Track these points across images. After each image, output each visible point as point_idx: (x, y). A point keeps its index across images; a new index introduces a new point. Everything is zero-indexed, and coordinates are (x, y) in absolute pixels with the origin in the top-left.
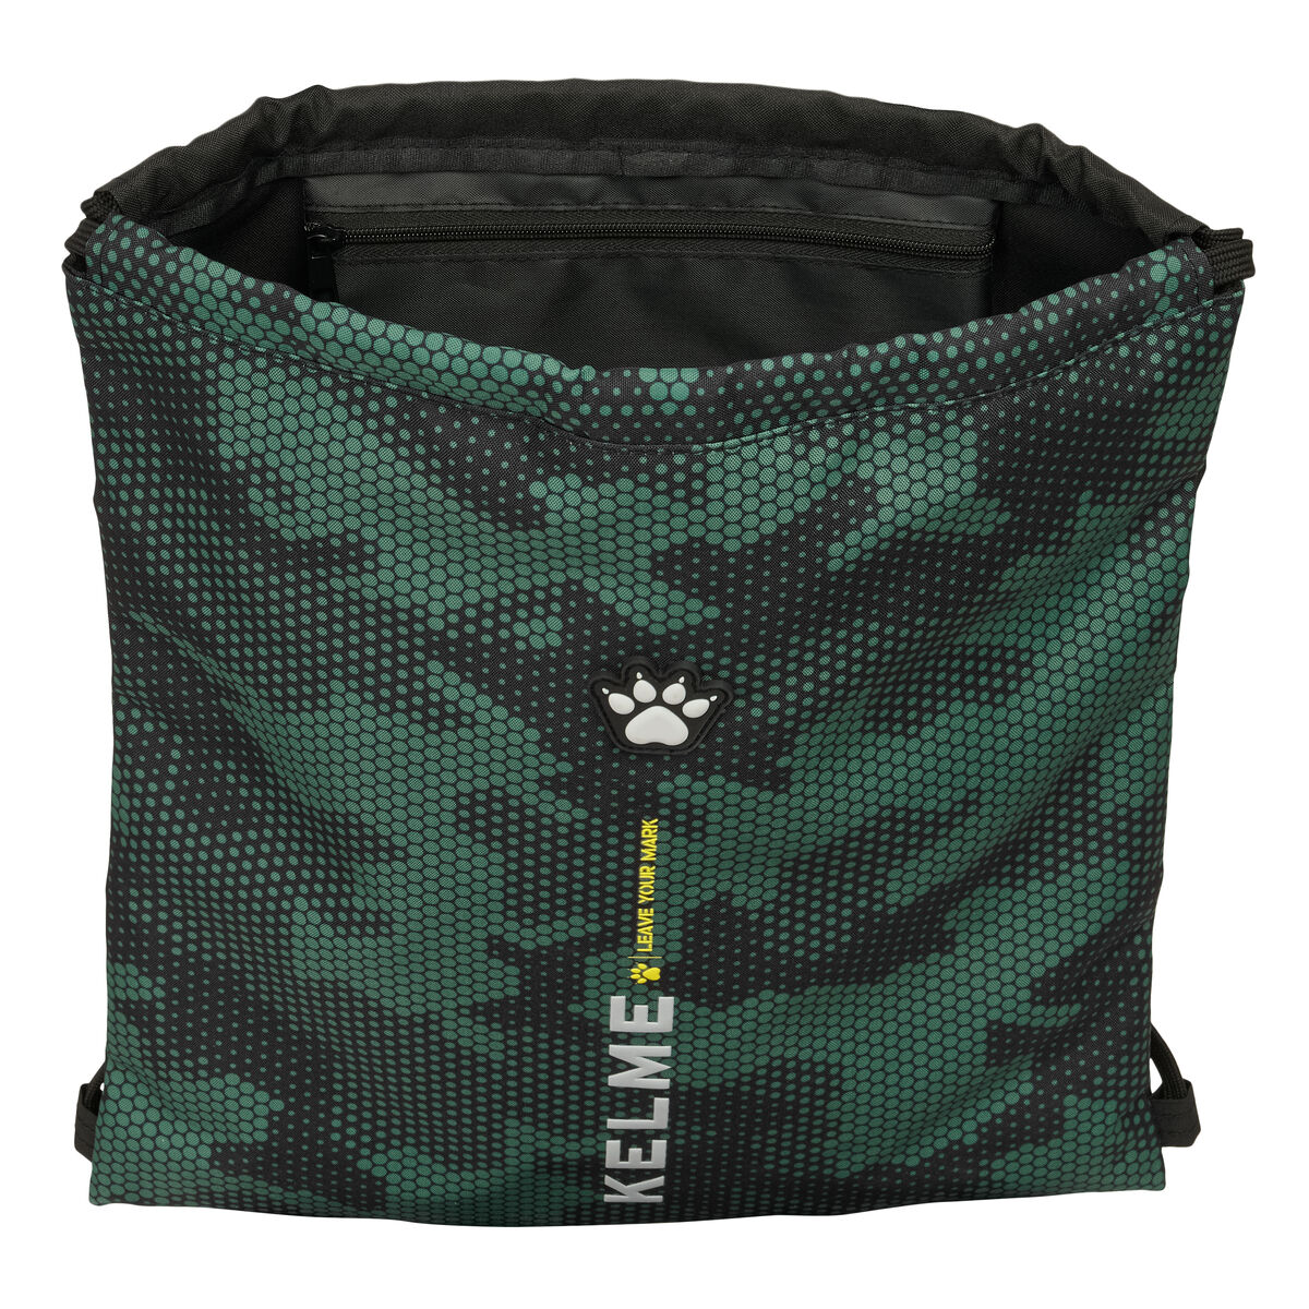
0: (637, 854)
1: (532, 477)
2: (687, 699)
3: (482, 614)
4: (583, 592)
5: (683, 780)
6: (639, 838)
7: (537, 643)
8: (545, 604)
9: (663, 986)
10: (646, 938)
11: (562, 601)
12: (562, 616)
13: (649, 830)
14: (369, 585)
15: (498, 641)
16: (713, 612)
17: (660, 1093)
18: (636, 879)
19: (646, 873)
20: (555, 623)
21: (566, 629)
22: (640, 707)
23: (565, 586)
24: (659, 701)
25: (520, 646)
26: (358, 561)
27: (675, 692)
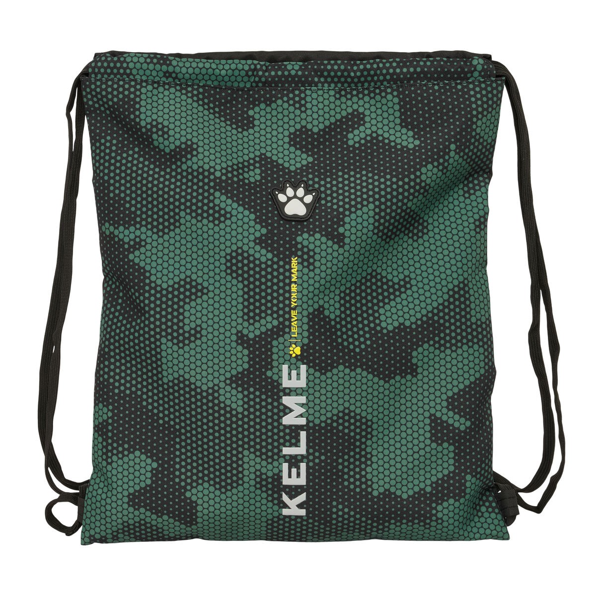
0: (290, 277)
1: (249, 109)
2: (305, 195)
3: (233, 170)
4: (267, 158)
5: (306, 236)
6: (291, 269)
7: (252, 180)
8: (253, 165)
9: (301, 359)
10: (294, 330)
11: (259, 162)
12: (260, 168)
13: (294, 261)
14: (194, 163)
15: (239, 180)
16: (310, 159)
17: (301, 428)
18: (290, 292)
19: (294, 288)
20: (258, 171)
21: (262, 172)
22: (289, 199)
23: (260, 157)
24: (295, 197)
25: (247, 181)
26: (191, 153)
27: (301, 192)
